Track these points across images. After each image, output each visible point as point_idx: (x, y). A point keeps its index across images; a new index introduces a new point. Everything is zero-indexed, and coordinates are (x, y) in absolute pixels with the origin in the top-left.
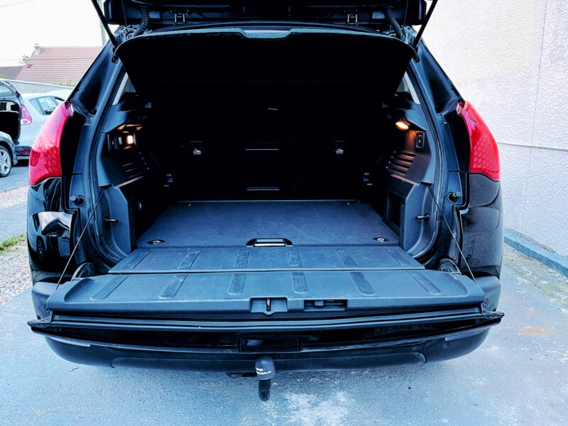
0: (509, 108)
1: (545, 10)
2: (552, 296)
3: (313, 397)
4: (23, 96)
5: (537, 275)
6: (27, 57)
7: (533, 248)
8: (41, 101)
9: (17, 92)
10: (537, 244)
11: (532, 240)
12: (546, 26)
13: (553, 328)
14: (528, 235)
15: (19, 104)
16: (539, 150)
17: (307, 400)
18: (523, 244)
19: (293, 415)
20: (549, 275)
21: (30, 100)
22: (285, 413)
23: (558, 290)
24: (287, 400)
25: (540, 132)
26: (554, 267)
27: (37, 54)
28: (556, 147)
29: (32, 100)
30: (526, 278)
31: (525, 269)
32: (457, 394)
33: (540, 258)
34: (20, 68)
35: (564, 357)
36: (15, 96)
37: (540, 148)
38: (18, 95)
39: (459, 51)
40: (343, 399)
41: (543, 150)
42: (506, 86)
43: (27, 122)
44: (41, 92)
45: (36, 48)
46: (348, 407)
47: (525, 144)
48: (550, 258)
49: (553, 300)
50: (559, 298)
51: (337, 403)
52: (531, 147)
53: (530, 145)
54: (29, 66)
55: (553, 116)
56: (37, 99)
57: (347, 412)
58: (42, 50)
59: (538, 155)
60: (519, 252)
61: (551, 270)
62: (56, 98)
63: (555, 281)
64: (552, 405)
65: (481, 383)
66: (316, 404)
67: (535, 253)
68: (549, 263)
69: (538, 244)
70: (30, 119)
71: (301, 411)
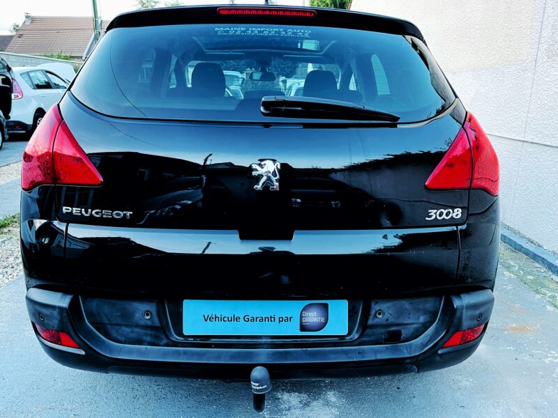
0: (503, 100)
1: (545, 4)
2: (537, 292)
3: (304, 396)
4: (14, 69)
5: (523, 270)
6: (18, 26)
7: (519, 241)
8: (31, 75)
9: (8, 66)
10: (523, 237)
11: (519, 233)
12: (545, 19)
13: (538, 326)
14: (516, 228)
15: (10, 78)
16: (532, 145)
17: (299, 399)
18: (510, 237)
19: (285, 415)
20: (535, 270)
21: (21, 74)
22: (276, 413)
23: (543, 286)
24: (279, 399)
25: (533, 127)
26: (540, 262)
27: (27, 23)
28: (548, 143)
29: (23, 73)
30: (513, 272)
31: (512, 263)
32: (444, 394)
33: (527, 253)
34: (11, 37)
35: (549, 357)
36: (6, 70)
37: (532, 143)
38: (9, 69)
39: (455, 38)
40: (333, 399)
41: (535, 145)
42: (501, 78)
43: (18, 96)
44: (32, 65)
45: (27, 17)
46: (339, 408)
47: (517, 138)
48: (536, 253)
49: (538, 296)
50: (545, 294)
51: (327, 403)
52: (523, 141)
53: (522, 139)
54: (20, 36)
55: (547, 112)
56: (28, 73)
57: (338, 413)
58: (33, 20)
59: (530, 150)
60: (505, 245)
61: (537, 265)
62: (47, 72)
63: (541, 277)
64: (535, 408)
65: (467, 383)
66: (307, 404)
67: (522, 247)
68: (535, 257)
69: (525, 237)
70: (21, 93)
71: (293, 411)
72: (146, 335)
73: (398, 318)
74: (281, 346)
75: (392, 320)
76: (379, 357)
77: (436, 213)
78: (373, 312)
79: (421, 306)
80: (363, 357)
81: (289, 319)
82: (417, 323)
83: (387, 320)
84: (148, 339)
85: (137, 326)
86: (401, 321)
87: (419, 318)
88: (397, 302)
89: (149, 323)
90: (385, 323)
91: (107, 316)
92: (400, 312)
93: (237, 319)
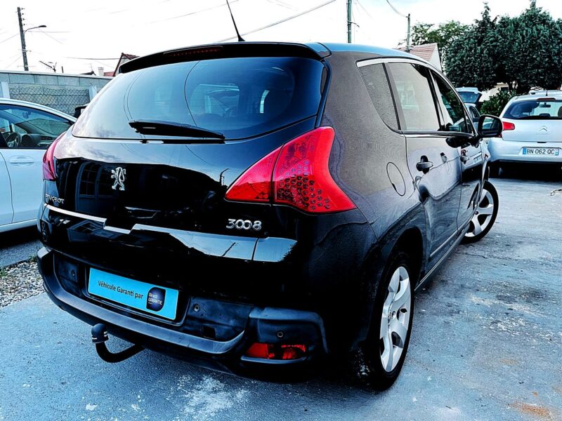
72: (73, 287)
73: (211, 315)
75: (206, 316)
76: (191, 346)
77: (235, 222)
78: (192, 305)
79: (231, 310)
80: (180, 342)
81: (140, 296)
82: (228, 326)
83: (202, 315)
85: (70, 280)
86: (212, 319)
87: (228, 321)
88: (211, 301)
89: (74, 279)
90: (200, 317)
92: (213, 311)
93: (114, 288)
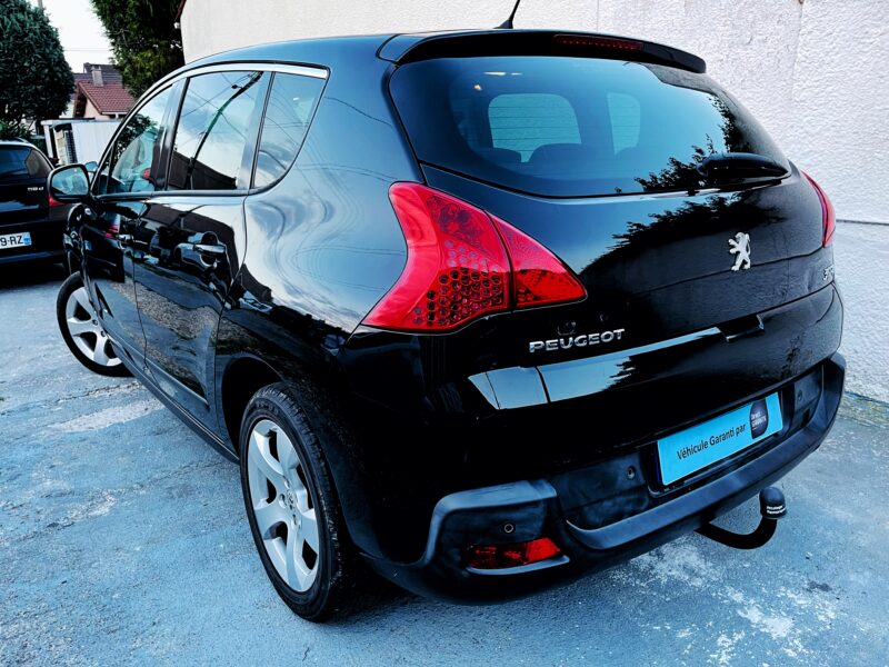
72: (628, 502)
74: (742, 463)
81: (742, 427)
84: (629, 508)
85: (622, 493)
89: (634, 484)
91: (584, 494)
93: (705, 445)
